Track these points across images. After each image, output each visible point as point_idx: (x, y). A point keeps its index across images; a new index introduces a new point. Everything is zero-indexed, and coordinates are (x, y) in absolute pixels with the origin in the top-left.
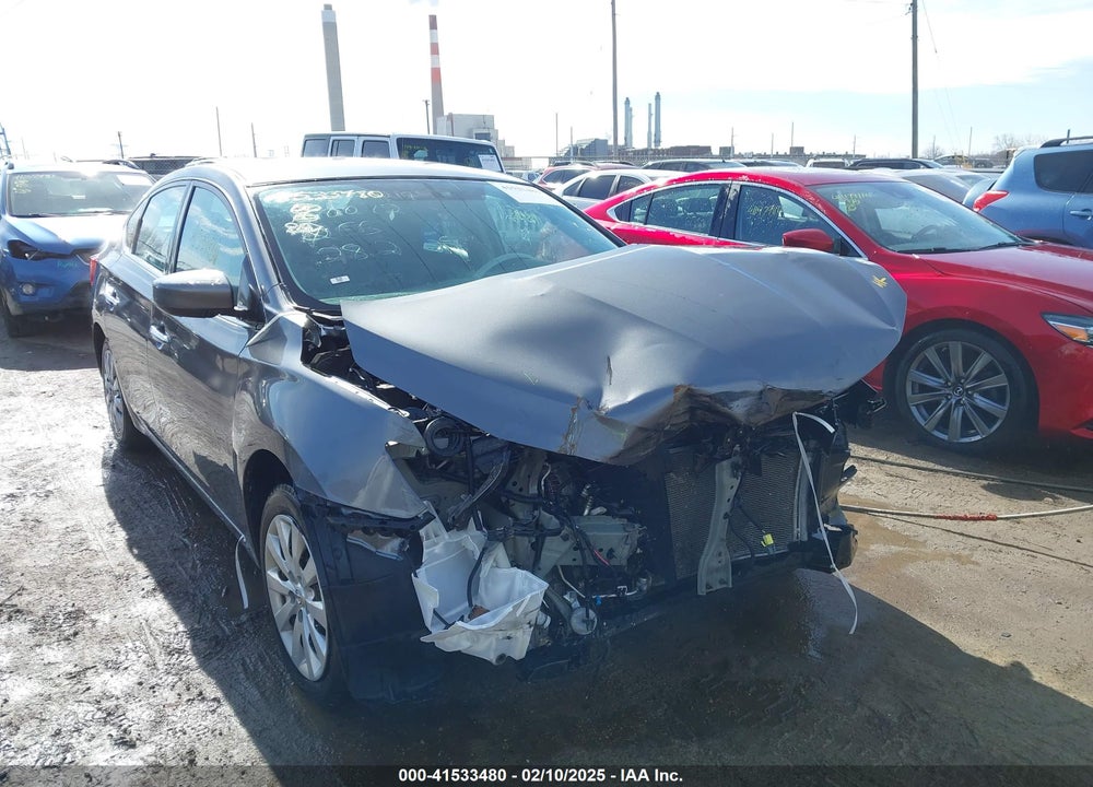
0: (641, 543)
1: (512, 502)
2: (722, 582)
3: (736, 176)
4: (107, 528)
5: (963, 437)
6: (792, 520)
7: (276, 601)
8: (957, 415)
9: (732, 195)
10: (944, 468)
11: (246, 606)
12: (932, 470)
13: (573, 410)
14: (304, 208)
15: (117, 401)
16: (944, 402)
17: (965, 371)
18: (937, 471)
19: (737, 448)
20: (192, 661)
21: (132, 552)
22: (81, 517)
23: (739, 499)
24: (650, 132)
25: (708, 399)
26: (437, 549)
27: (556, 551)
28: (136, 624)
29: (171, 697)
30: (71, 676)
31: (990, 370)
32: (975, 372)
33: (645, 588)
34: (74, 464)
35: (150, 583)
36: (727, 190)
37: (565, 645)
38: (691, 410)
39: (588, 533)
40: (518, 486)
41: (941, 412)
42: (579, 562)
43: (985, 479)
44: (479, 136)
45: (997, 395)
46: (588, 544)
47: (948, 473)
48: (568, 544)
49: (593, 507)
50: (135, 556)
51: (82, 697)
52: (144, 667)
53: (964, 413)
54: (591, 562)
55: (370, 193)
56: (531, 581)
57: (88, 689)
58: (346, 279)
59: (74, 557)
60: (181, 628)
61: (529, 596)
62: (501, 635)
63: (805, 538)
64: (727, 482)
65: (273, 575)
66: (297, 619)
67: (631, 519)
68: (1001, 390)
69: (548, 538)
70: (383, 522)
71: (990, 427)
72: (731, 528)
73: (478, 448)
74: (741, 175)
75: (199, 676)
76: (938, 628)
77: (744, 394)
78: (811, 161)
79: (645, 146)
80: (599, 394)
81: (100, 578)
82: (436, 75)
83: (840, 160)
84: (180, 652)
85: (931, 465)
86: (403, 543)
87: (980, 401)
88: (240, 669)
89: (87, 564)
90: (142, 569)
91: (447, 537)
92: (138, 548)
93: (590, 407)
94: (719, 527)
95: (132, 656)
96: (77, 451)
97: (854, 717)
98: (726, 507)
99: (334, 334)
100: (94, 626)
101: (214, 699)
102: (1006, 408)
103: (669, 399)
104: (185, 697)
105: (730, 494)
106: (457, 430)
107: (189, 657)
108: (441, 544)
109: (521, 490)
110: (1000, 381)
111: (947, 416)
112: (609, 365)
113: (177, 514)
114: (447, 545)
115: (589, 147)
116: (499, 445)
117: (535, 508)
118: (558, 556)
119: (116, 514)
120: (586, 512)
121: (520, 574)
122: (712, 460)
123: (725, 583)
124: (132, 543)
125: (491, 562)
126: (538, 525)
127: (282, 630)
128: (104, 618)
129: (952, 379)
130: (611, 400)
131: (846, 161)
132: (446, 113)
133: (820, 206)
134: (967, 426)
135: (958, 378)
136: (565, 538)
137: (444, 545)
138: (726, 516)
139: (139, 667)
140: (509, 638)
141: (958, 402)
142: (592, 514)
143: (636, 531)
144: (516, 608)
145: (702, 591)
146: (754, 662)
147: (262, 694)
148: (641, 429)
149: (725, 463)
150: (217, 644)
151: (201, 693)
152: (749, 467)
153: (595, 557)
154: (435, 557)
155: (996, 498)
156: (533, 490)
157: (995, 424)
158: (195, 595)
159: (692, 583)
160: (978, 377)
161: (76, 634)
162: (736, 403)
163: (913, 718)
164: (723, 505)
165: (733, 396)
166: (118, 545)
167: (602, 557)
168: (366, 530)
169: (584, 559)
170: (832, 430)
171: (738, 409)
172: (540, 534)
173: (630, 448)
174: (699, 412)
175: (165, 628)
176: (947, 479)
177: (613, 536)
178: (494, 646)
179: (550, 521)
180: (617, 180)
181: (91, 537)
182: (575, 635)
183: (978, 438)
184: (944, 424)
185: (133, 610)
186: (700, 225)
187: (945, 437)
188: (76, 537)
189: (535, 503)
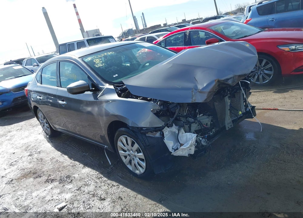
0: (212, 121)
1: (180, 118)
2: (231, 126)
3: (187, 29)
4: (61, 156)
5: (263, 82)
6: (241, 107)
7: (123, 158)
8: (261, 77)
9: (188, 34)
10: (261, 90)
11: (110, 164)
12: (259, 91)
13: (192, 92)
14: (97, 60)
15: (46, 125)
16: (257, 74)
17: (260, 65)
18: (260, 91)
19: (229, 92)
20: (105, 179)
21: (72, 160)
22: (52, 155)
23: (231, 105)
24: (143, 24)
25: (223, 81)
26: (167, 133)
27: (194, 127)
28: (85, 175)
29: (106, 187)
30: (78, 190)
31: (267, 64)
32: (263, 65)
33: (214, 131)
34: (41, 144)
35: (82, 165)
36: (186, 33)
37: (201, 149)
38: (219, 85)
39: (201, 121)
40: (181, 114)
41: (257, 77)
42: (200, 128)
43: (273, 90)
44: (96, 35)
45: (270, 69)
46: (201, 123)
47: (263, 91)
48: (197, 124)
49: (199, 115)
50: (73, 160)
51: (84, 193)
52: (94, 183)
53: (262, 76)
54: (203, 128)
55: (111, 53)
56: (192, 135)
57: (84, 191)
58: (117, 75)
59: (58, 164)
60: (98, 173)
61: (194, 138)
62: (188, 149)
63: (245, 112)
64: (228, 101)
65: (121, 152)
66: (132, 161)
67: (209, 115)
68: (271, 68)
69: (192, 124)
70: (155, 129)
71: (270, 78)
72: (230, 112)
73: (171, 106)
74: (188, 28)
75: (109, 182)
76: (279, 126)
77: (231, 78)
78: (191, 22)
79: (143, 28)
80: (196, 86)
81: (68, 167)
82: (80, 21)
83: (199, 20)
84: (101, 178)
85: (258, 90)
86: (161, 133)
87: (266, 72)
88: (119, 177)
89: (62, 165)
90: (77, 163)
91: (169, 129)
92: (72, 158)
93: (196, 90)
94: (228, 112)
95: (89, 181)
96: (38, 140)
97: (270, 149)
98: (229, 108)
99: (122, 89)
100: (75, 178)
101: (117, 185)
102: (273, 72)
103: (214, 83)
104: (110, 187)
105: (229, 104)
106: (164, 103)
107: (104, 178)
108: (167, 132)
109: (182, 114)
110: (270, 65)
111: (258, 77)
112: (196, 79)
113: (77, 148)
114: (169, 131)
115: (128, 31)
116: (175, 105)
117: (186, 118)
118: (195, 128)
119: (61, 152)
120: (198, 116)
121: (188, 134)
122: (224, 96)
123: (232, 126)
124: (70, 158)
125: (181, 133)
126: (189, 122)
127: (127, 165)
128: (76, 176)
129: (258, 68)
130: (200, 87)
131: (200, 20)
132: (85, 31)
133: (212, 32)
134: (264, 79)
135: (259, 67)
136: (196, 123)
137: (168, 132)
138: (229, 110)
139: (93, 183)
140: (190, 149)
141: (260, 73)
142: (200, 117)
143: (211, 118)
144: (192, 141)
145: (227, 129)
146: (241, 143)
147: (128, 181)
148: (210, 92)
149: (227, 97)
150: (109, 174)
151: (113, 185)
152: (232, 96)
153: (203, 126)
154: (167, 135)
155: (277, 94)
156: (185, 114)
157: (271, 76)
158: (95, 165)
159: (224, 127)
160: (264, 66)
161: (72, 181)
162: (229, 81)
163: (283, 146)
164: (228, 108)
165: (228, 79)
166: (67, 159)
167: (205, 126)
168: (151, 132)
169: (201, 127)
170: (249, 83)
171: (230, 82)
172: (190, 124)
173: (208, 97)
174: (221, 85)
175: (94, 174)
176: (264, 93)
177: (206, 120)
178: (187, 152)
179: (191, 120)
180: (146, 38)
181: (59, 159)
182: (203, 146)
183: (268, 81)
184: (258, 80)
185: (82, 172)
186: (181, 44)
187: (259, 83)
188: (54, 160)
189: (186, 117)
